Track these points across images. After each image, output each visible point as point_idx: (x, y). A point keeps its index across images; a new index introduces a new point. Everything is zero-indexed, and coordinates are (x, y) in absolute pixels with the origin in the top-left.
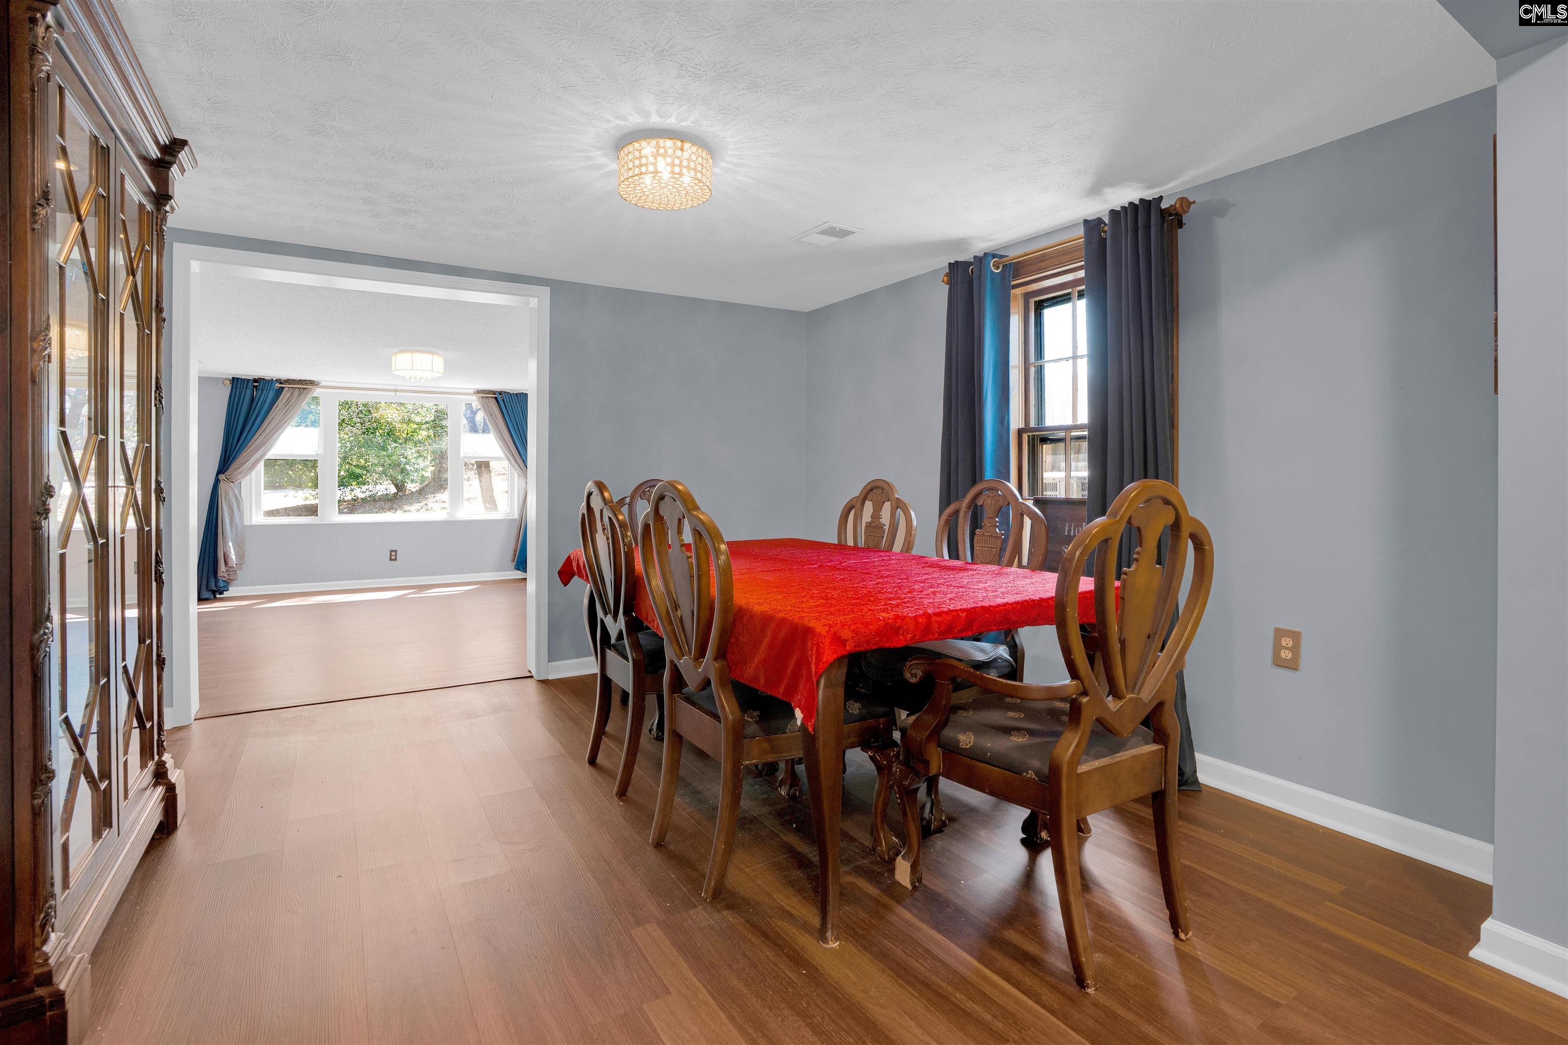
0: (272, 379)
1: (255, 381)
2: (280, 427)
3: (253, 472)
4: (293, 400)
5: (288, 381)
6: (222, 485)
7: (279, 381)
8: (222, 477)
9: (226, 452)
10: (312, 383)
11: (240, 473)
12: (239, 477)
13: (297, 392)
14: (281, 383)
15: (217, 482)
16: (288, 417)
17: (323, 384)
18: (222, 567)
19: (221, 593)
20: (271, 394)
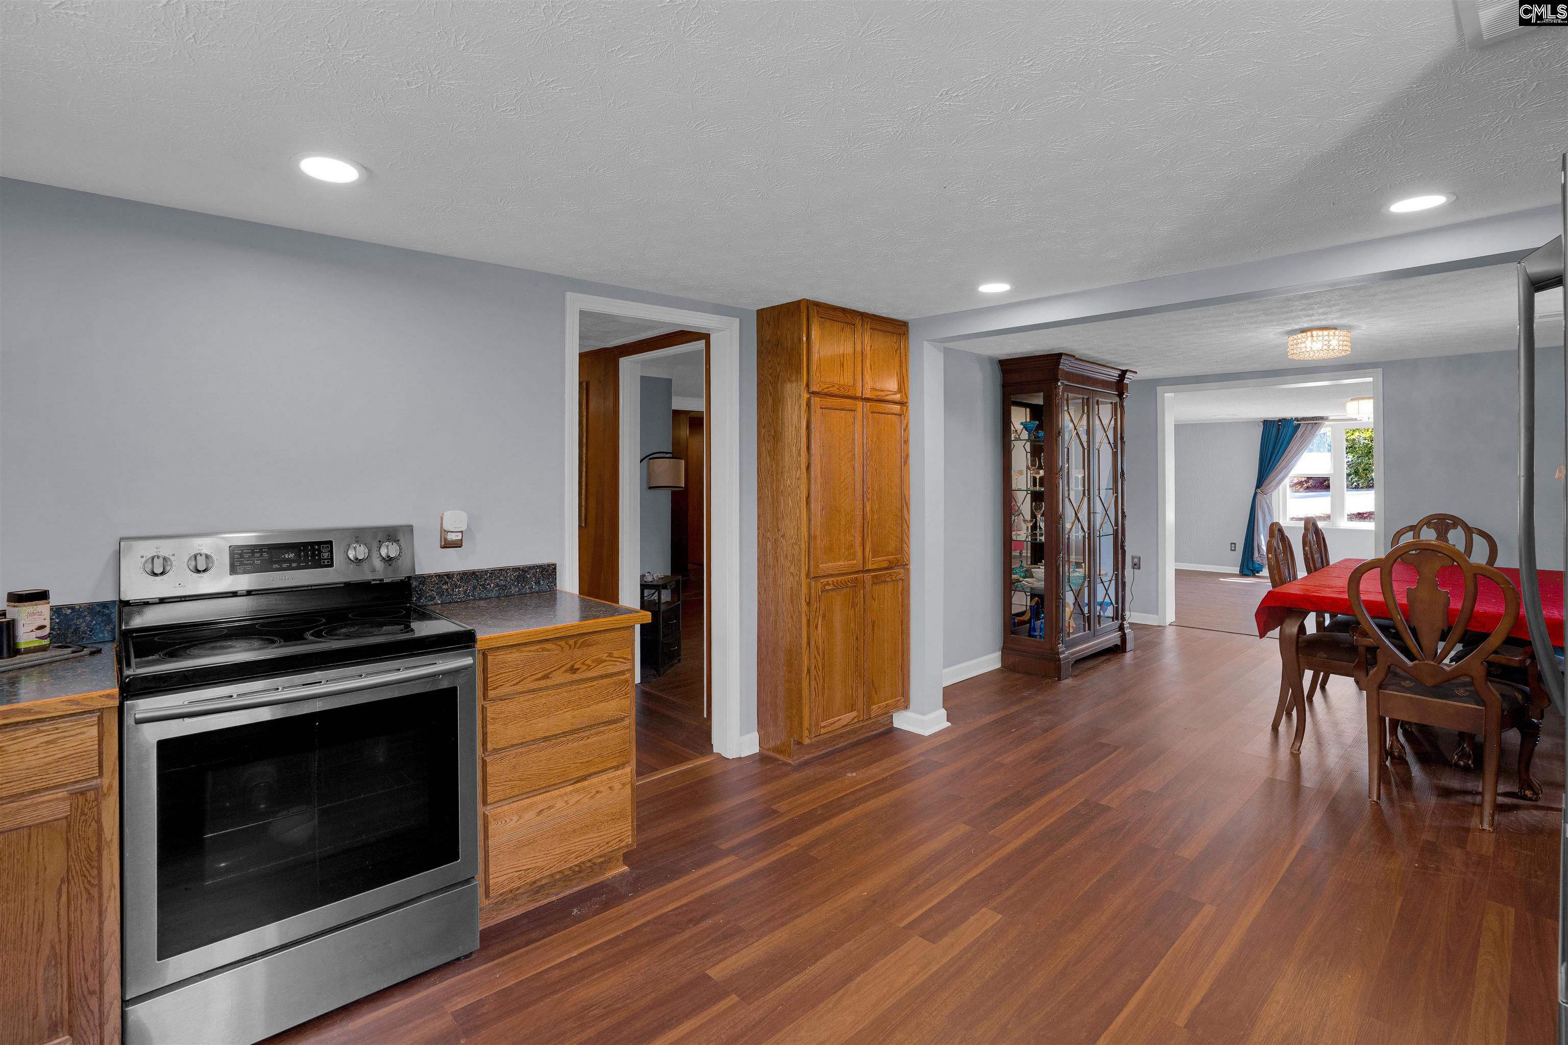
0: (1292, 419)
1: (1280, 421)
2: (1298, 453)
3: (1281, 487)
4: (1307, 433)
5: (1304, 419)
6: (1258, 496)
7: (1297, 419)
8: (1259, 491)
9: (1261, 473)
10: (1322, 418)
11: (1269, 488)
12: (1269, 491)
13: (1310, 426)
14: (1298, 421)
15: (1256, 494)
16: (1303, 446)
17: (1330, 418)
18: (1256, 554)
19: (1258, 572)
20: (1290, 429)
